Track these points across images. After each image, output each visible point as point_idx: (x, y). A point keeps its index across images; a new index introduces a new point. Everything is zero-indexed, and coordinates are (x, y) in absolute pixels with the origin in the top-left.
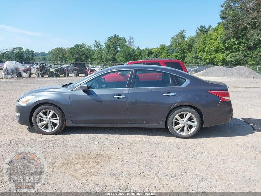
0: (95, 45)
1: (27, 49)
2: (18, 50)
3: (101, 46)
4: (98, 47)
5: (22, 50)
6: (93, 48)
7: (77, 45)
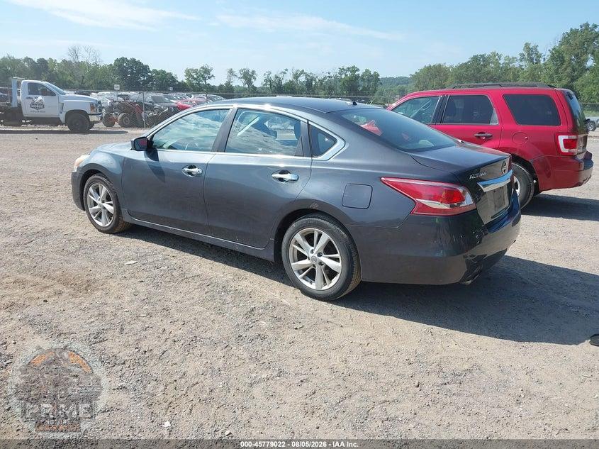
0: (522, 55)
1: (367, 71)
2: (349, 73)
3: (539, 56)
4: (531, 60)
5: (357, 73)
6: (516, 64)
7: (475, 58)
